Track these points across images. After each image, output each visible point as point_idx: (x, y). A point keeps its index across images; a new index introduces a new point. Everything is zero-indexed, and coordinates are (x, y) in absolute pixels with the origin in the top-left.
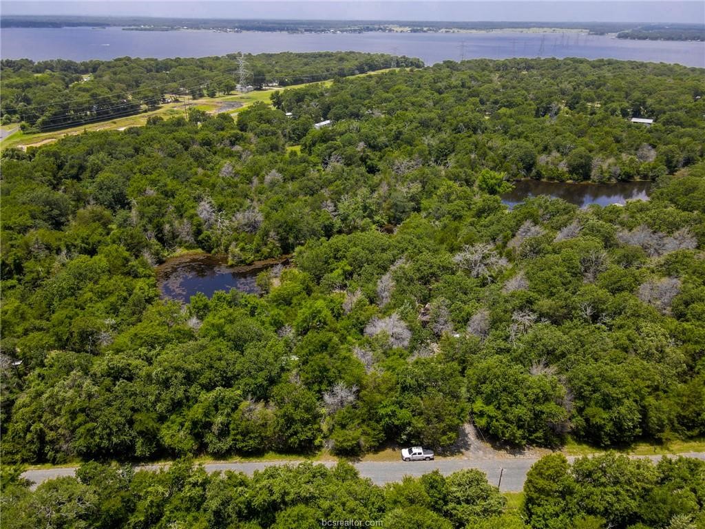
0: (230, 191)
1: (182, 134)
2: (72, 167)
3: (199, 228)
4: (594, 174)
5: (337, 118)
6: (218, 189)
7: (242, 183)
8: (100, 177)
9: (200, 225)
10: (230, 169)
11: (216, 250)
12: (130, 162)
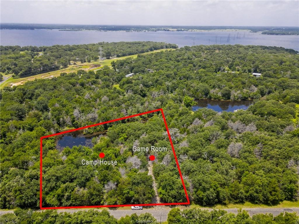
0: (87, 104)
1: (73, 80)
2: (29, 94)
3: (74, 119)
4: (232, 97)
6: (83, 104)
7: (93, 101)
8: (39, 99)
12: (51, 92)
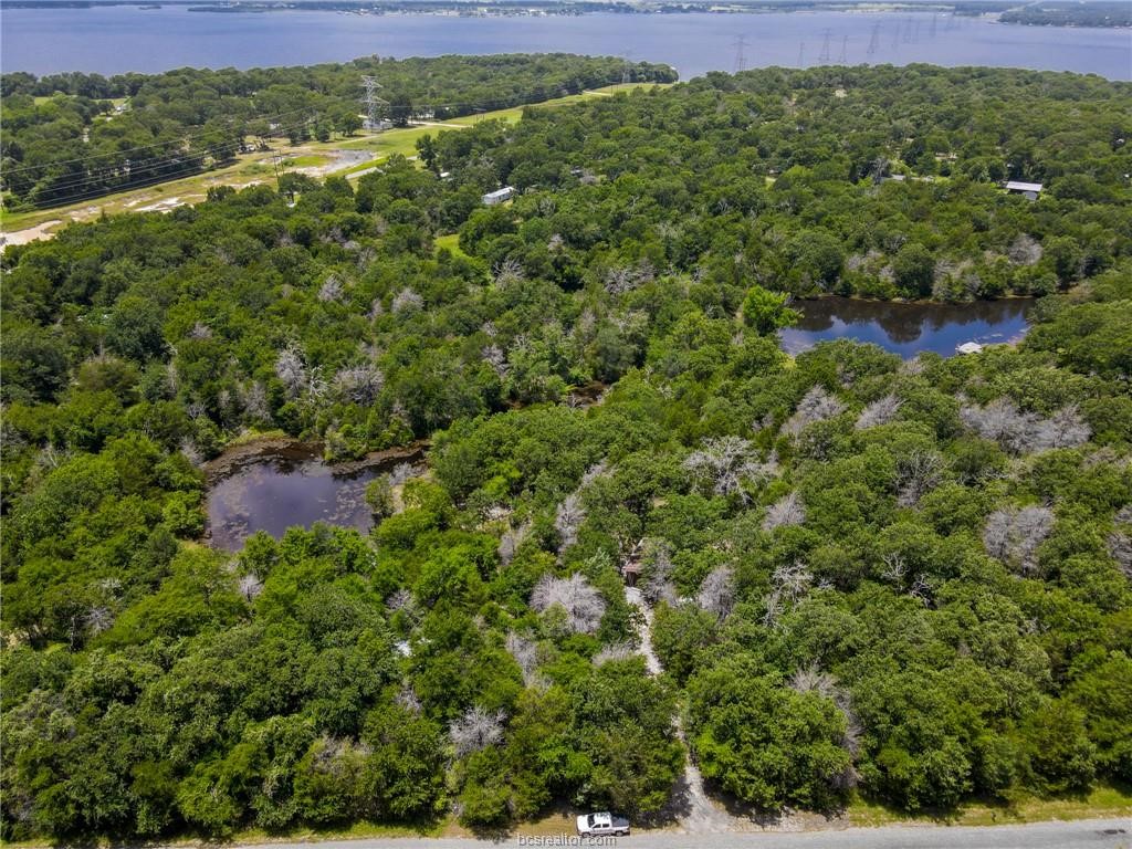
0: (334, 325)
1: (263, 220)
2: (78, 282)
3: (280, 396)
4: (938, 287)
5: (522, 185)
6: (313, 323)
7: (355, 312)
8: (123, 301)
9: (280, 391)
10: (336, 287)
11: (306, 432)
12: (171, 274)
